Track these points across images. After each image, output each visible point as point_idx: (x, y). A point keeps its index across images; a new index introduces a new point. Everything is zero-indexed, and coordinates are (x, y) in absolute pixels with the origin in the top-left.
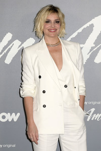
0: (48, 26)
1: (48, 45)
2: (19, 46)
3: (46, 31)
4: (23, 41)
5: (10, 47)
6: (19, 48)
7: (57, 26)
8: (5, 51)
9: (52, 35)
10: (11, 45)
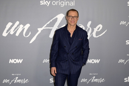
2: (23, 28)
4: (24, 25)
5: (18, 28)
6: (23, 29)
8: (16, 30)
10: (19, 27)
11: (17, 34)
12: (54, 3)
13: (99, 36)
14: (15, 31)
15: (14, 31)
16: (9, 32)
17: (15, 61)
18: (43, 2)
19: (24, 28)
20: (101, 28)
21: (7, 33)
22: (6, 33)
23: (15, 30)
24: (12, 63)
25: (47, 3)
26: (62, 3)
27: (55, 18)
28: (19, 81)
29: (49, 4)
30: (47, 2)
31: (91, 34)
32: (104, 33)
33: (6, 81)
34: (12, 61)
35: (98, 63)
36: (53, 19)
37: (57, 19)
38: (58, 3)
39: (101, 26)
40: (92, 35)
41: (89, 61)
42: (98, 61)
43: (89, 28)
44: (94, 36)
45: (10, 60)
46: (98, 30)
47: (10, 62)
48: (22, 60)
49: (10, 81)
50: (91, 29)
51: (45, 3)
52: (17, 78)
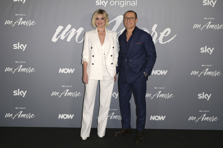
0: (98, 21)
1: (98, 31)
2: (75, 32)
3: (97, 24)
4: (77, 29)
5: (70, 32)
7: (103, 21)
11: (69, 40)
12: (112, 3)
13: (166, 42)
15: (65, 36)
16: (59, 37)
17: (66, 71)
18: (99, 2)
19: (77, 33)
20: (169, 33)
21: (57, 39)
22: (56, 38)
23: (66, 34)
25: (103, 3)
26: (122, 3)
27: (113, 21)
28: (70, 94)
29: (106, 4)
30: (104, 1)
31: (156, 40)
32: (173, 38)
33: (55, 94)
34: (62, 71)
35: (165, 74)
36: (111, 21)
37: (115, 21)
38: (117, 3)
39: (169, 30)
40: (158, 40)
41: (154, 72)
42: (165, 73)
43: (154, 33)
44: (161, 42)
45: (60, 69)
46: (165, 35)
47: (60, 72)
48: (74, 69)
49: (60, 94)
50: (156, 34)
51: (101, 3)
52: (68, 90)
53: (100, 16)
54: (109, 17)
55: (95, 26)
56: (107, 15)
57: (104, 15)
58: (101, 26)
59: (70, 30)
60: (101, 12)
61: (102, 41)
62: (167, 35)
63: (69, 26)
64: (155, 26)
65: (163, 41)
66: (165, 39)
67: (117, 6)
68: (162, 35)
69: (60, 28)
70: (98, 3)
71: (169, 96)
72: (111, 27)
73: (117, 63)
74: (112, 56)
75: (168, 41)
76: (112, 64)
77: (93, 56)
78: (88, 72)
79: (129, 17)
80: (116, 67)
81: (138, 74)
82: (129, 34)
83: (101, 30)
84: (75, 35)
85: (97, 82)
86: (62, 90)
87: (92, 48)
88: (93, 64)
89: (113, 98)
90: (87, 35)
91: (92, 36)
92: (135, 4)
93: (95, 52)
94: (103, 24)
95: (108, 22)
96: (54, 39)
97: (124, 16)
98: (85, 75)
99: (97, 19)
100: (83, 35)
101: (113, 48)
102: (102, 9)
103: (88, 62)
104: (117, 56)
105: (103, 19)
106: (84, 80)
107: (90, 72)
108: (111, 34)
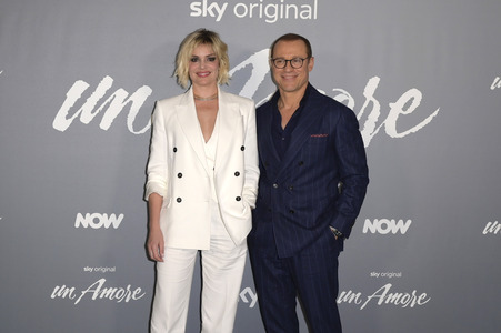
0: (196, 66)
1: (196, 98)
2: (125, 100)
3: (194, 76)
4: (131, 91)
5: (108, 100)
6: (125, 103)
7: (211, 66)
8: (101, 108)
9: (204, 82)
10: (112, 97)
11: (105, 124)
12: (241, 10)
13: (407, 133)
14: (97, 112)
15: (93, 112)
16: (76, 115)
17: (96, 221)
18: (201, 7)
19: (131, 102)
20: (416, 104)
21: (70, 121)
22: (67, 117)
23: (96, 107)
24: (85, 226)
25: (214, 10)
26: (271, 11)
27: (243, 65)
28: (109, 292)
29: (221, 12)
30: (215, 5)
31: (377, 124)
32: (428, 120)
33: (61, 292)
34: (84, 220)
35: (403, 232)
36: (238, 68)
37: (250, 67)
38: (256, 10)
39: (415, 95)
40: (384, 127)
41: (369, 225)
42: (403, 227)
43: (371, 103)
44: (391, 131)
45: (79, 216)
46: (405, 109)
47: (77, 225)
48: (121, 216)
49: (77, 293)
50: (377, 106)
51: (207, 10)
52: (102, 281)
53: (203, 51)
54: (230, 53)
55: (186, 82)
56: (224, 48)
57: (217, 48)
58: (204, 81)
59: (109, 92)
60: (206, 37)
61: (208, 128)
62: (410, 110)
63: (107, 82)
64: (374, 83)
65: (399, 130)
66: (403, 123)
67: (256, 21)
68: (396, 109)
69: (79, 87)
70: (197, 10)
71: (417, 300)
72: (235, 86)
73: (254, 198)
74: (237, 174)
75: (414, 130)
76: (238, 199)
77: (180, 175)
78: (163, 226)
79: (289, 57)
80: (253, 211)
81: (312, 229)
82: (287, 107)
83: (205, 93)
84: (126, 110)
85: (194, 256)
86: (84, 281)
87: (175, 150)
88: (179, 200)
89: (241, 307)
90: (162, 109)
91: (177, 114)
92: (310, 13)
93: (185, 161)
94: (213, 75)
95: (228, 69)
96: (61, 123)
97: (273, 49)
98: (154, 234)
99: (195, 59)
100: (150, 110)
101: (243, 148)
102: (209, 28)
103: (163, 194)
104: (254, 175)
105: (212, 59)
106: (151, 251)
107: (169, 226)
108: (235, 106)
